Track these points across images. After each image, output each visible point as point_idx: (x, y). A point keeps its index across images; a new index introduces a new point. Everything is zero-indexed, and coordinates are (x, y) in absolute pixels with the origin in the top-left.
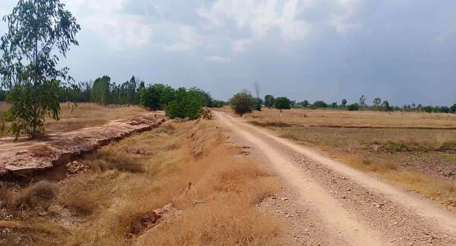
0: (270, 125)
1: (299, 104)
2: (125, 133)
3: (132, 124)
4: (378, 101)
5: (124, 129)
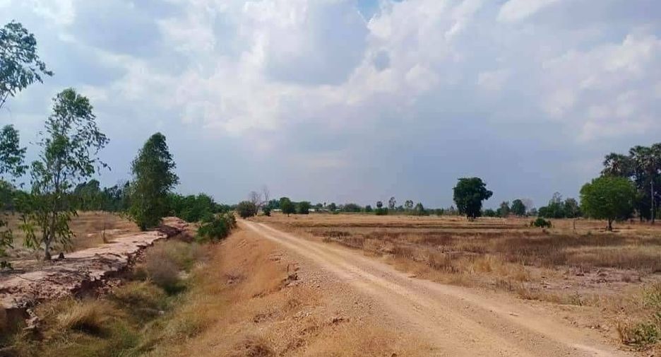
4: (410, 204)
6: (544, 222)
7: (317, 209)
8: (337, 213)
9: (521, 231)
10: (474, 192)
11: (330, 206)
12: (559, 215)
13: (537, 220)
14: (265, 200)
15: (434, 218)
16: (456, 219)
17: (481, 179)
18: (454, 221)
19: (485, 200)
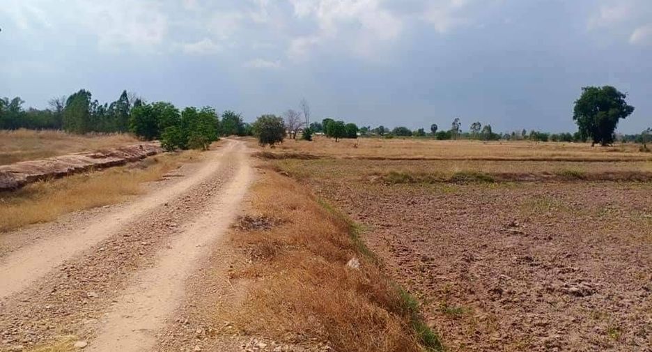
0: (289, 157)
1: (373, 131)
2: (75, 168)
3: (94, 157)
4: (477, 127)
5: (79, 163)
14: (304, 121)
19: (621, 119)
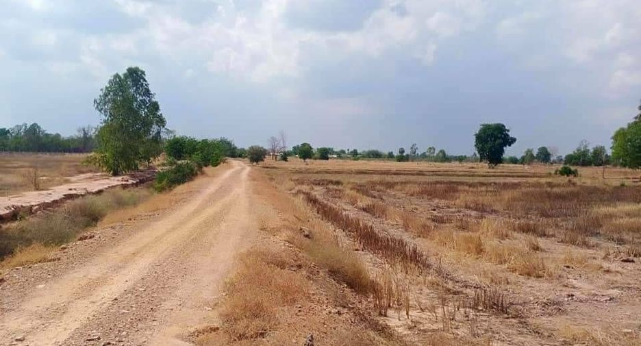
4: (432, 151)
6: (570, 170)
7: (340, 155)
8: (357, 159)
9: (543, 181)
10: (496, 138)
11: (352, 152)
12: (586, 163)
13: (562, 168)
15: (455, 165)
16: (475, 166)
17: (505, 125)
18: (473, 168)
19: (508, 146)
